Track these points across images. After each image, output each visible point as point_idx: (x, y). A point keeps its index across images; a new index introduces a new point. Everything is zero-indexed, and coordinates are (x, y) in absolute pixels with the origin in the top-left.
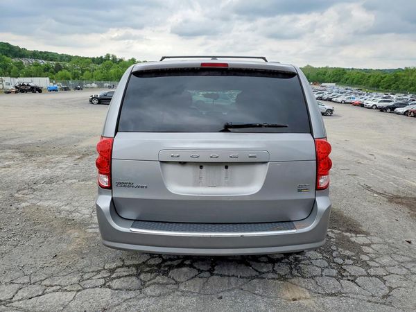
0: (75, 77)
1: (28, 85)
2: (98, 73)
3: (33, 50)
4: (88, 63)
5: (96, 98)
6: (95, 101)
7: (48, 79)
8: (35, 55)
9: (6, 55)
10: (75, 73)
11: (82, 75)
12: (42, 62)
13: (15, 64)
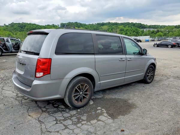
0: (165, 35)
1: (137, 39)
2: (176, 33)
3: (150, 25)
4: (173, 28)
5: (156, 44)
6: (156, 46)
7: (149, 36)
8: (150, 27)
9: (139, 28)
10: (165, 33)
11: (168, 34)
12: (152, 30)
13: (141, 31)
